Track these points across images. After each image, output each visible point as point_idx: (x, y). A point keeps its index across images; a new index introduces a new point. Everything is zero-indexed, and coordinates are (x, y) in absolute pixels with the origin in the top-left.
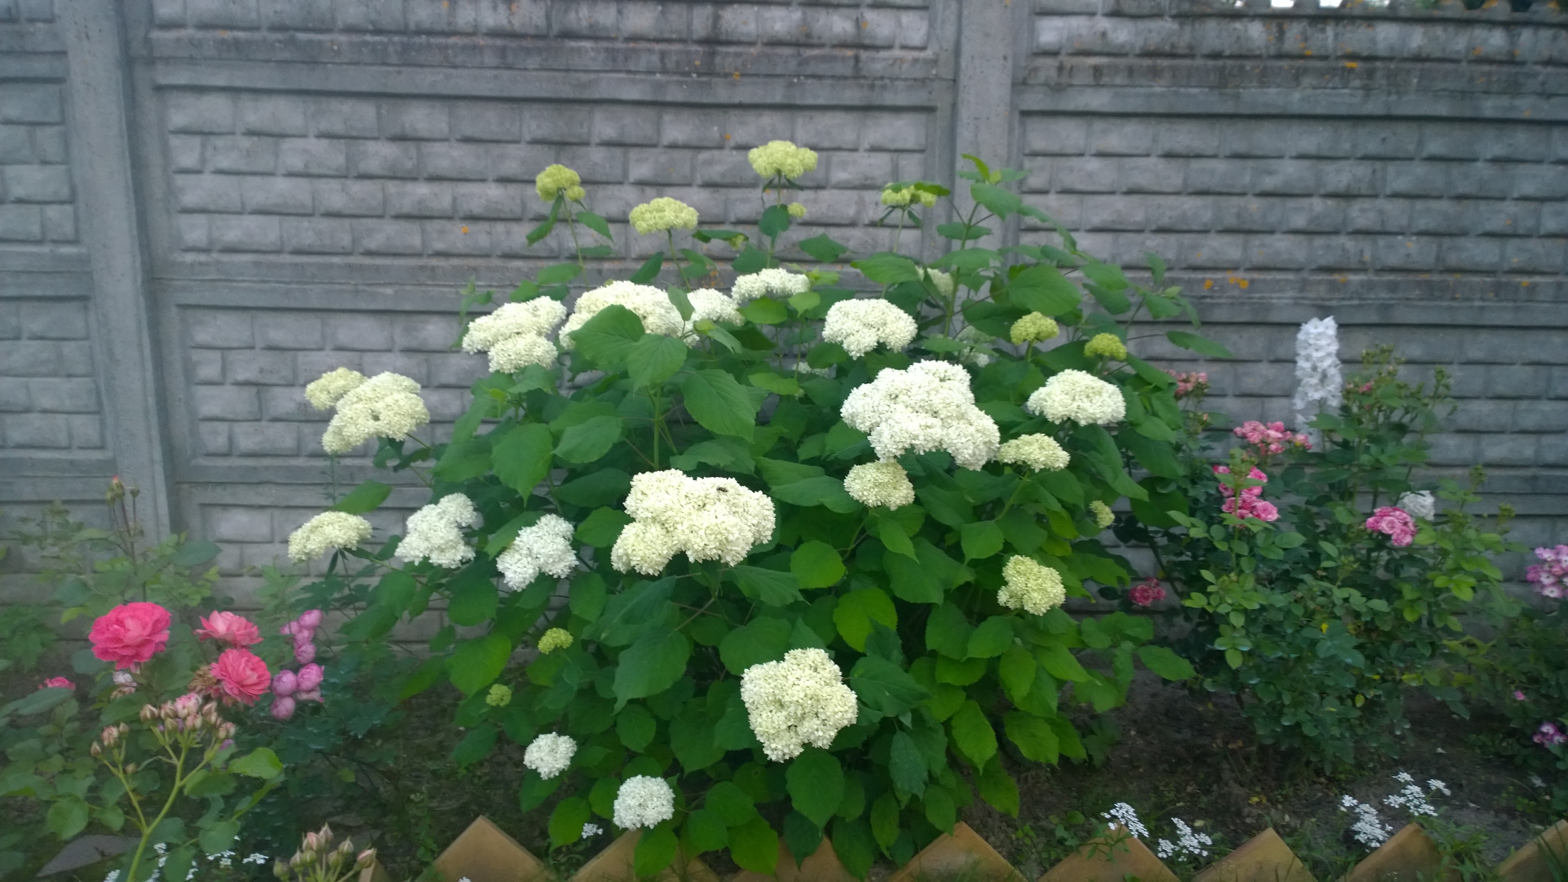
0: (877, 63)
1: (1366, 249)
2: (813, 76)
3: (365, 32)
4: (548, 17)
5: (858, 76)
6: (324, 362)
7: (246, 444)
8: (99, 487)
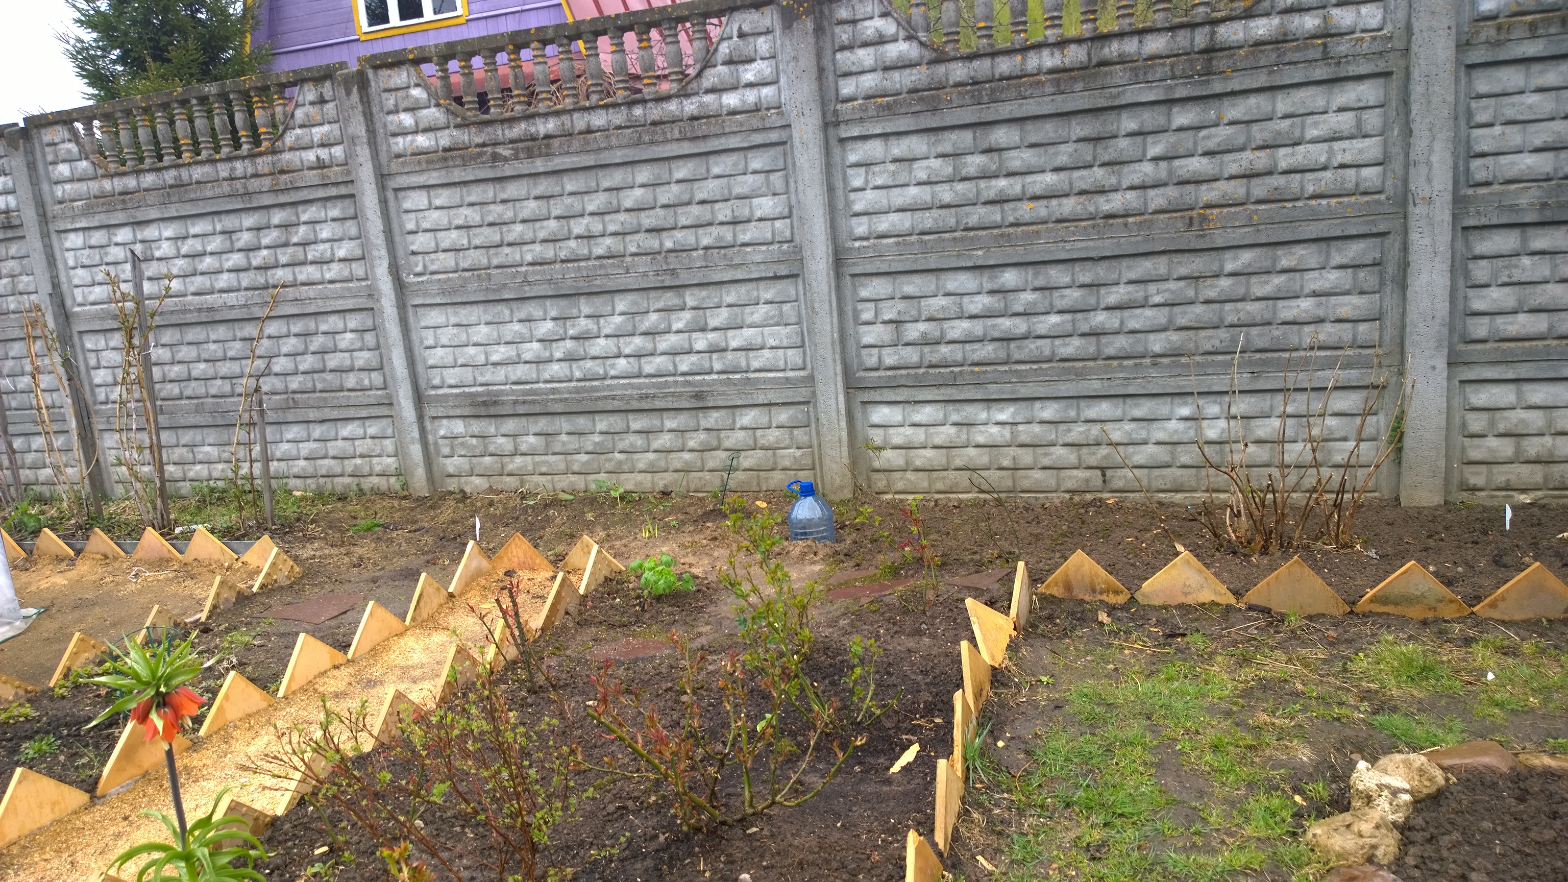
0: (1342, 47)
2: (1290, 63)
3: (967, 84)
4: (1089, 54)
5: (1326, 57)
6: (937, 304)
7: (889, 361)
8: (802, 394)
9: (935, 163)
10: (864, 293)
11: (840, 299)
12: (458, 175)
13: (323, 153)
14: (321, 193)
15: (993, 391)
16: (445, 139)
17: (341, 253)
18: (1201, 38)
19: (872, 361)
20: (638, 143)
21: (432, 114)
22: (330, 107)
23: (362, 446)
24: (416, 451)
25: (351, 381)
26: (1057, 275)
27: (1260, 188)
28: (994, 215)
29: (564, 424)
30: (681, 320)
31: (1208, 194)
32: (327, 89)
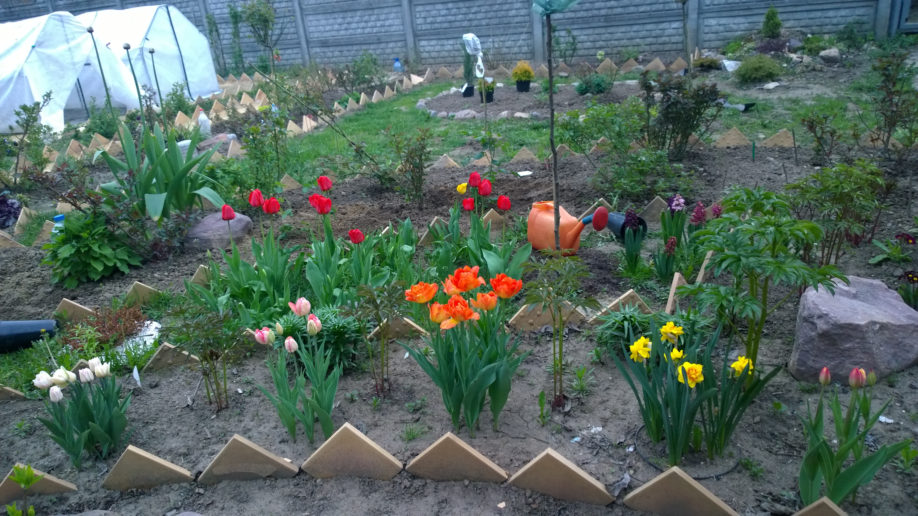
7: (424, 28)
8: (403, 38)
10: (417, 10)
11: (411, 12)
23: (293, 56)
24: (307, 57)
25: (289, 37)
29: (345, 48)
30: (373, 18)
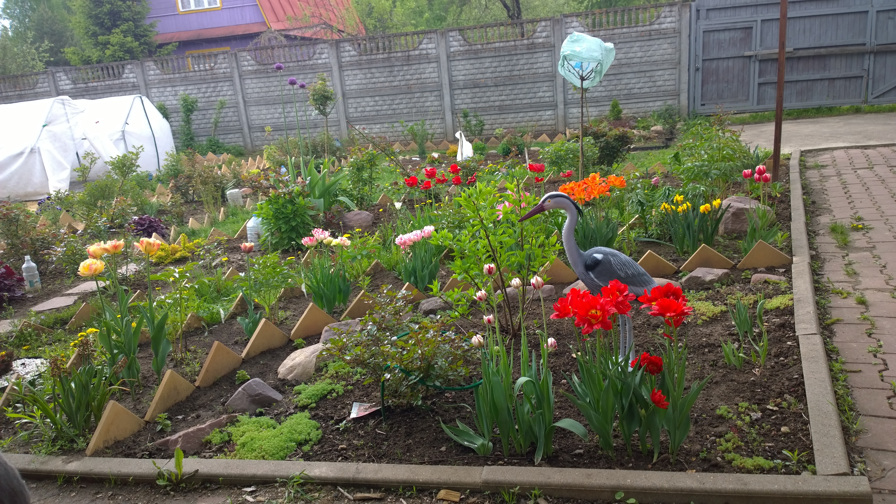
0: (430, 56)
1: (500, 74)
2: (422, 59)
3: (366, 60)
6: (363, 104)
8: (337, 124)
9: (361, 75)
12: (258, 76)
13: (225, 70)
14: (224, 79)
15: (376, 121)
16: (255, 68)
17: (229, 93)
18: (407, 54)
19: (351, 116)
20: (300, 70)
21: (252, 62)
22: (227, 60)
23: (234, 140)
24: (248, 140)
25: (231, 124)
26: (386, 98)
27: (419, 82)
28: (373, 86)
31: (411, 82)
32: (226, 55)
